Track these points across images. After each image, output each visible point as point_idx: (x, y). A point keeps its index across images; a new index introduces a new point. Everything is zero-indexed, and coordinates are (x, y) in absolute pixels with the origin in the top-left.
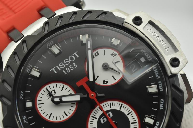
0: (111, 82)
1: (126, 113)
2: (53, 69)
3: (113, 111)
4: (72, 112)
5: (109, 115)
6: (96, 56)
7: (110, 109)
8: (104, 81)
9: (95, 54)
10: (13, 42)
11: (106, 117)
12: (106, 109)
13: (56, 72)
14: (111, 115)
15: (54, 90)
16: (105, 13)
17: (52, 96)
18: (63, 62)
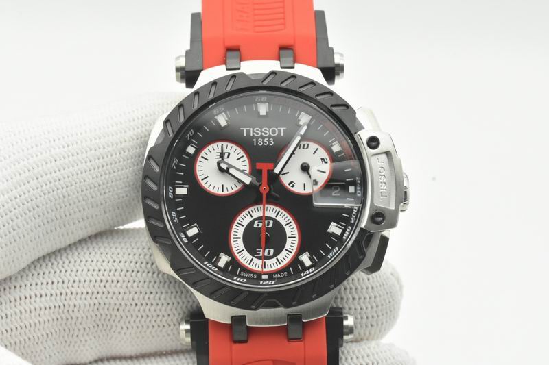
0: (298, 189)
1: (289, 234)
2: (245, 129)
3: (276, 223)
4: (230, 191)
5: (268, 223)
6: (303, 148)
7: (275, 217)
8: (291, 182)
9: (304, 145)
10: (223, 67)
11: (264, 223)
12: (268, 214)
13: (245, 135)
14: (271, 225)
15: (229, 154)
16: (347, 106)
17: (223, 159)
18: (261, 129)
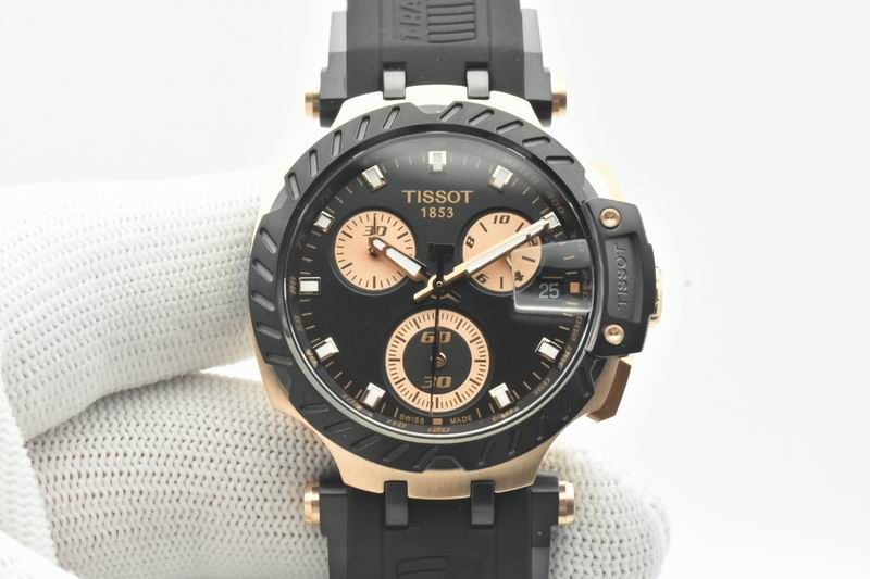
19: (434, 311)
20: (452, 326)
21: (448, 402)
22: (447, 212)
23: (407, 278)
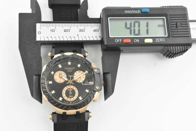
19: (70, 86)
20: (72, 88)
21: (72, 99)
22: (71, 71)
23: (65, 81)
